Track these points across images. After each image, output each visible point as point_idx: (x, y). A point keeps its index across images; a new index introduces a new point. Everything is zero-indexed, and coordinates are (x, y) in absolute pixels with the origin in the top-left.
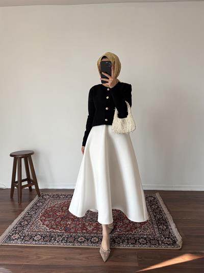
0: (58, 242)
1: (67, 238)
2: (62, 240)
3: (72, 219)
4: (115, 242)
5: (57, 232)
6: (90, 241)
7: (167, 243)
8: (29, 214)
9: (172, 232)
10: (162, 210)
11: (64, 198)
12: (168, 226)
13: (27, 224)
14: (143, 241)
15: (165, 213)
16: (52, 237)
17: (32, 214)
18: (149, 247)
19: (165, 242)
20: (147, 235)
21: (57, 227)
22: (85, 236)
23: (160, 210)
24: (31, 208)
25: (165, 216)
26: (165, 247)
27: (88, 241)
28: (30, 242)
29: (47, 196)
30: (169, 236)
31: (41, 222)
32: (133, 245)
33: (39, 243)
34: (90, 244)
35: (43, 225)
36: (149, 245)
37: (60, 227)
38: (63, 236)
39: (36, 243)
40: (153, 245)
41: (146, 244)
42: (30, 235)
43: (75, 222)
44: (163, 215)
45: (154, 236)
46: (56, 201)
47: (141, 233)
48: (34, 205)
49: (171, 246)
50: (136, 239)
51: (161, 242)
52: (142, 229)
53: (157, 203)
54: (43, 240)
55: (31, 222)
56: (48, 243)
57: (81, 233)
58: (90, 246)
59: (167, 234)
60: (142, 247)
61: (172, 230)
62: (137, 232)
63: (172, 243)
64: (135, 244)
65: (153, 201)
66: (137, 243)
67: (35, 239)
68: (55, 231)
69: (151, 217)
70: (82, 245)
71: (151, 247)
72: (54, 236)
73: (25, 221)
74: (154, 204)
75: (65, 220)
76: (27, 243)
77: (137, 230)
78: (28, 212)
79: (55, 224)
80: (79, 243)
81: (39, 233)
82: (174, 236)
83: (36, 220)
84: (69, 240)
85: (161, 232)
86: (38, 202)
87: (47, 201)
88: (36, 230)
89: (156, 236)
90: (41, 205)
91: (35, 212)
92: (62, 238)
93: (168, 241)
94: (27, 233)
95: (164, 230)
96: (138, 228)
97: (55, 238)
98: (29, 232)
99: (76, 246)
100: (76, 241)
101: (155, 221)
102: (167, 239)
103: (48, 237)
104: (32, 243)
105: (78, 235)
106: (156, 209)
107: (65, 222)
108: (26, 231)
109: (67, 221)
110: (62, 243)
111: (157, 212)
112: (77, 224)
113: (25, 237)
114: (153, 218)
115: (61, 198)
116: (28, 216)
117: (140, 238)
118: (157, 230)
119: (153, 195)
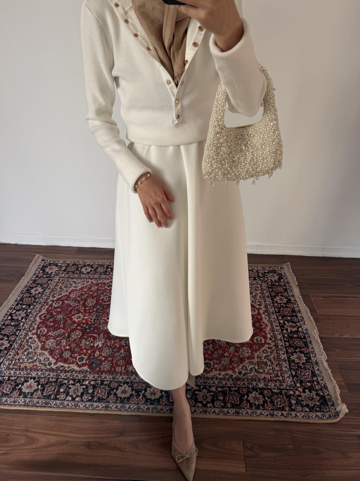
0: (73, 399)
1: (94, 387)
2: (82, 394)
3: (106, 333)
4: (196, 401)
5: (72, 371)
6: (144, 395)
7: (307, 406)
8: (12, 319)
9: (319, 372)
10: (296, 308)
11: (90, 275)
12: (310, 354)
13: (8, 347)
14: (258, 399)
15: (303, 318)
16: (61, 385)
17: (20, 318)
18: (269, 416)
19: (303, 401)
20: (264, 381)
21: (73, 355)
22: (131, 383)
23: (292, 309)
24: (18, 301)
25: (303, 327)
26: (305, 417)
27: (138, 395)
28: (13, 400)
29: (52, 268)
30: (312, 385)
31: (39, 341)
32: (235, 411)
33: (33, 403)
34: (144, 406)
35: (42, 349)
36: (270, 409)
37: (78, 357)
38: (84, 383)
39: (25, 401)
40: (279, 409)
41: (263, 406)
42: (13, 378)
43: (113, 342)
44: (298, 324)
45: (280, 385)
46: (72, 283)
47: (252, 374)
48: (25, 293)
49: (316, 413)
50: (242, 392)
51: (294, 400)
52: (255, 364)
53: (286, 290)
54: (42, 394)
55: (17, 343)
56: (52, 401)
57: (124, 375)
58: (142, 412)
59: (309, 379)
60: (255, 415)
61: (318, 368)
62: (243, 372)
63: (318, 404)
64: (240, 407)
65: (277, 284)
66: (243, 404)
67: (24, 390)
68: (69, 367)
69: (272, 330)
70: (126, 409)
71: (274, 415)
72: (66, 382)
73: (4, 340)
74: (281, 292)
75: (91, 336)
76: (6, 401)
77: (244, 366)
78: (12, 312)
79: (68, 347)
80: (118, 402)
81: (34, 374)
82: (322, 385)
83: (28, 336)
84: (98, 392)
85: (296, 373)
86: (33, 284)
87: (52, 282)
88: (26, 365)
89: (285, 384)
90: (39, 293)
91: (25, 313)
92: (84, 389)
93: (310, 398)
94: (7, 374)
95: (302, 367)
96: (247, 361)
97: (68, 387)
98: (10, 371)
99: (112, 410)
100: (112, 396)
101: (283, 341)
102: (308, 393)
103: (52, 385)
104: (16, 402)
105: (118, 379)
106: (285, 306)
107: (90, 341)
108: (5, 366)
109: (95, 338)
110: (82, 403)
111: (287, 316)
112: (115, 348)
113: (4, 383)
114: (277, 330)
115: (83, 274)
116: (11, 325)
117: (251, 390)
118: (286, 367)
119: (278, 268)
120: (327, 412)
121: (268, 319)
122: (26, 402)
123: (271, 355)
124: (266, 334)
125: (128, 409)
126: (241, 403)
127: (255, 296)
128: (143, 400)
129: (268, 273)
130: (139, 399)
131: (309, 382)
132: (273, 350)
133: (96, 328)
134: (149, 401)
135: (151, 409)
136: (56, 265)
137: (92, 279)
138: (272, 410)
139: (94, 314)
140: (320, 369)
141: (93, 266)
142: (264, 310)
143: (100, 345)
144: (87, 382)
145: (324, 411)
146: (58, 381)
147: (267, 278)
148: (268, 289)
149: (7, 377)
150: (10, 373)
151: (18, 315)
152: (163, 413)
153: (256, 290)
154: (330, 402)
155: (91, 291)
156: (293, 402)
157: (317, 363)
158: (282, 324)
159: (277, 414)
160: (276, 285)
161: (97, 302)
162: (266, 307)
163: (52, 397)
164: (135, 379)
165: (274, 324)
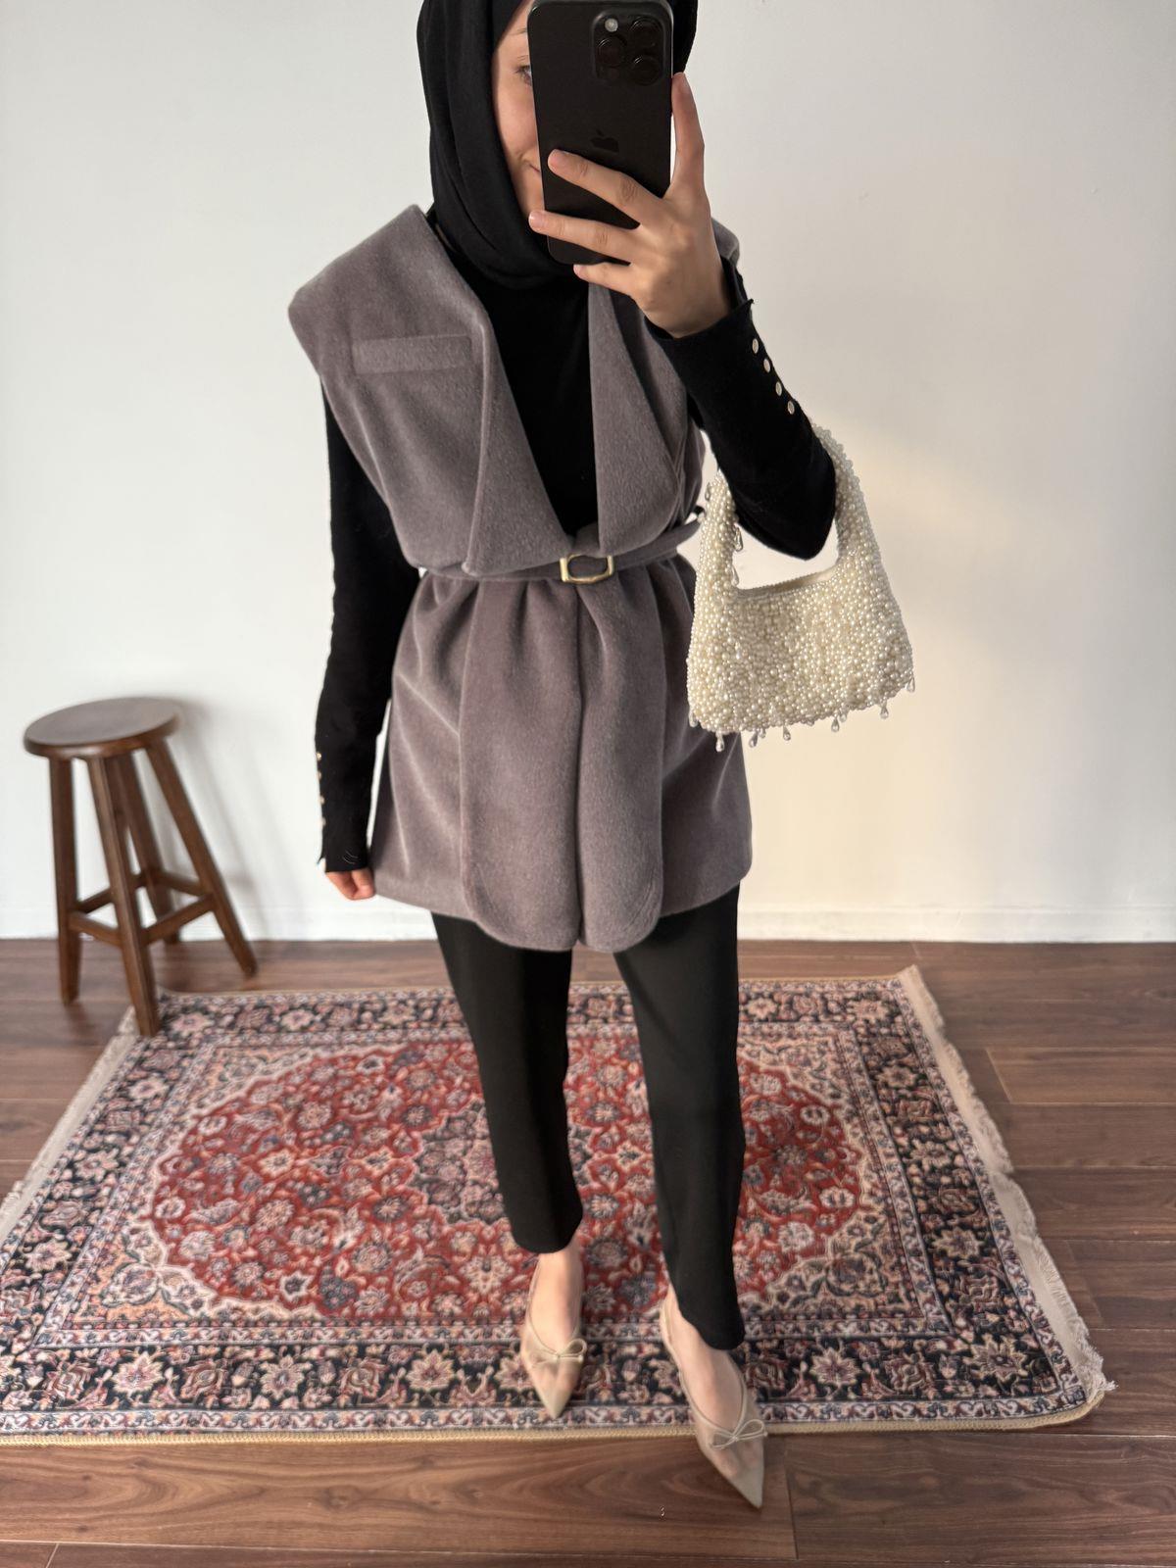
0: (275, 1405)
1: (338, 1364)
2: (302, 1388)
3: (366, 1203)
4: (654, 1387)
5: (268, 1321)
6: (493, 1383)
7: (991, 1381)
8: (75, 1180)
9: (1020, 1280)
10: (944, 1099)
11: (309, 1035)
12: (990, 1231)
13: (66, 1263)
14: (840, 1371)
15: (966, 1128)
16: (235, 1365)
17: (99, 1174)
18: (876, 1418)
19: (977, 1368)
20: (859, 1317)
21: (268, 1275)
22: (452, 1346)
23: (934, 1105)
24: (91, 1122)
25: (966, 1153)
26: (985, 1416)
27: (474, 1383)
28: (88, 1417)
29: (193, 1021)
30: (1002, 1320)
31: (162, 1236)
32: (775, 1410)
33: (150, 1423)
34: (493, 1411)
35: (171, 1261)
36: (878, 1397)
37: (284, 1280)
38: (306, 1355)
39: (125, 1421)
40: (905, 1396)
41: (857, 1389)
42: (86, 1353)
43: (388, 1230)
44: (953, 1146)
45: (907, 1325)
46: (254, 1061)
47: (820, 1298)
48: (113, 1098)
49: (1018, 1400)
50: (792, 1351)
51: (951, 1367)
52: (827, 1270)
53: (911, 1048)
54: (178, 1393)
55: (92, 1247)
56: (210, 1413)
57: (430, 1324)
58: (489, 1429)
59: (992, 1303)
60: (835, 1414)
61: (1017, 1268)
62: (793, 1295)
63: (1023, 1373)
64: (787, 1397)
65: (884, 1031)
66: (796, 1387)
67: (122, 1386)
68: (256, 1311)
69: (876, 1167)
70: (439, 1426)
71: (891, 1414)
72: (250, 1354)
73: (54, 1241)
74: (897, 1056)
75: (321, 1217)
76: (67, 1422)
77: (795, 1277)
78: (75, 1154)
79: (251, 1253)
80: (415, 1403)
81: (149, 1337)
82: (1034, 1317)
83: (127, 1224)
84: (349, 1380)
85: (952, 1286)
86: (136, 1071)
87: (195, 1061)
88: (124, 1312)
89: (919, 1324)
90: (157, 1096)
91: (117, 1157)
92: (305, 1373)
93: (1000, 1359)
94: (64, 1342)
95: (971, 1269)
96: (802, 1263)
97: (256, 1369)
98: (77, 1332)
99: (396, 1431)
100: (395, 1388)
101: (909, 1199)
102: (990, 1345)
103: (209, 1368)
104: (98, 1423)
105: (409, 1337)
106: (909, 1095)
107: (320, 1231)
108: (57, 1319)
109: (332, 1222)
110: (301, 1413)
111: (918, 1123)
112: (396, 1246)
113: (55, 1370)
114: (890, 1168)
115: (289, 1032)
116: (71, 1197)
117: (819, 1346)
118: (921, 1272)
119: (884, 986)
120: (1051, 1392)
121: (861, 1135)
122: (130, 1423)
123: (875, 1239)
124: (857, 1179)
125: (447, 1423)
126: (789, 1387)
127: (821, 1069)
128: (489, 1396)
129: (856, 1000)
130: (478, 1391)
131: (994, 1311)
132: (882, 1226)
133: (337, 1191)
134: (509, 1396)
135: (515, 1420)
136: (205, 1012)
137: (317, 1045)
138: (885, 1399)
139: (327, 1151)
140: (1023, 1273)
141: (319, 1008)
142: (850, 1112)
143: (351, 1242)
144: (314, 1353)
145: (1041, 1393)
146: (227, 1354)
147: (853, 1014)
148: (857, 1049)
149: (67, 1352)
150: (75, 1339)
151: (94, 1164)
152: (553, 1429)
153: (822, 1053)
154: (1060, 1362)
155: (314, 1084)
156: (948, 1372)
157: (1013, 1256)
158: (902, 1147)
159: (899, 1410)
160: (881, 1035)
161: (335, 1113)
162: (854, 1100)
163: (208, 1405)
164: (461, 1334)
165: (880, 1150)
